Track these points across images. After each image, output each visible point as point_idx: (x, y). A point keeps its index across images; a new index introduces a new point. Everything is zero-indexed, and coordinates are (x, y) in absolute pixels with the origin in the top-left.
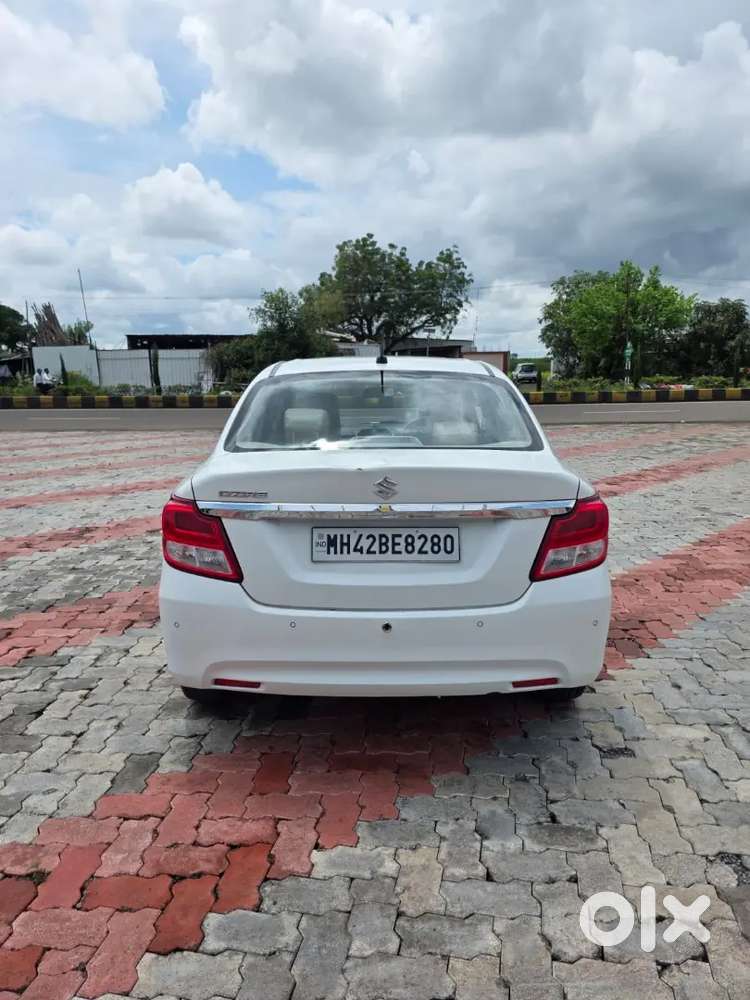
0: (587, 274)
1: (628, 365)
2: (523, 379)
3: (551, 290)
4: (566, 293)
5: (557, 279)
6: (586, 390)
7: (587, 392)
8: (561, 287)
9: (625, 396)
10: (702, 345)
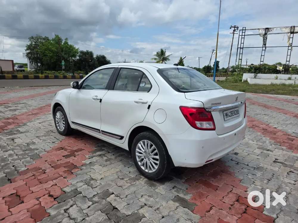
0: (41, 37)
1: (63, 67)
2: (19, 70)
3: (29, 40)
4: (34, 42)
5: (30, 37)
6: (58, 75)
7: (59, 75)
8: (32, 39)
9: (71, 77)
10: (84, 63)
